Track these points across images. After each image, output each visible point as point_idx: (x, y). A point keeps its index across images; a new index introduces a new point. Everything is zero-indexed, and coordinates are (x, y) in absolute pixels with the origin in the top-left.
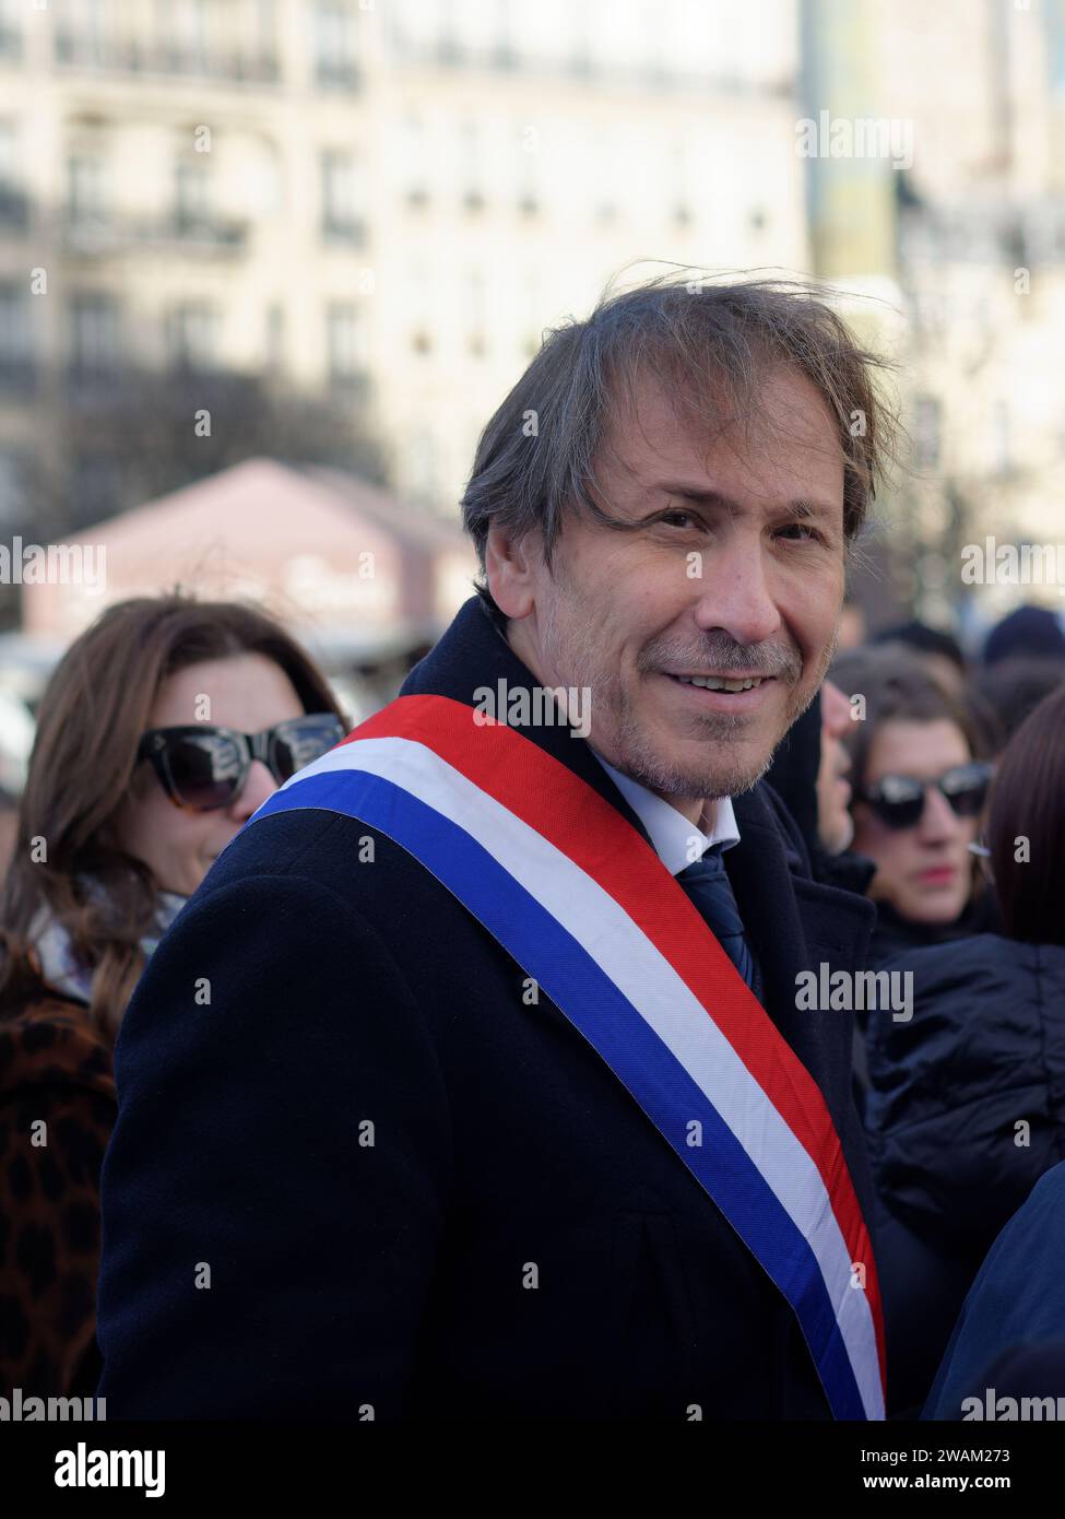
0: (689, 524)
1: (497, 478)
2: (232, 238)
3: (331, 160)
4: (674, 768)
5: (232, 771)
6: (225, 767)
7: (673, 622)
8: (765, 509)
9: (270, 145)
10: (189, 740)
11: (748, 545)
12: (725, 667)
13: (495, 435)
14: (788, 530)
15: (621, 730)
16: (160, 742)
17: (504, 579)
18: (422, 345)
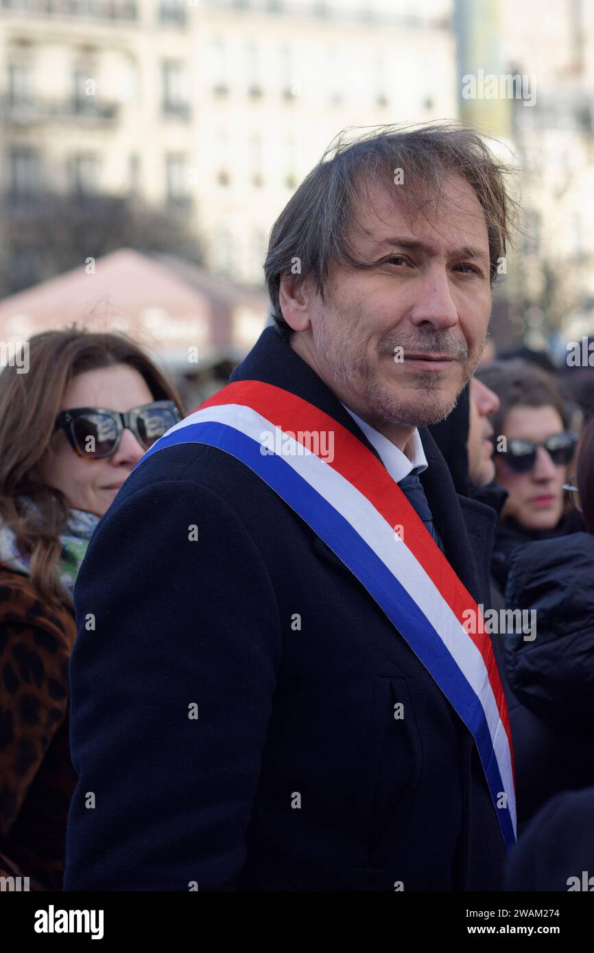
0: (404, 264)
1: (286, 248)
2: (108, 114)
3: (169, 67)
4: (401, 405)
5: (111, 436)
6: (106, 433)
7: (398, 323)
8: (448, 251)
9: (132, 58)
10: (83, 417)
11: (439, 272)
12: (428, 349)
13: (282, 227)
14: (461, 266)
15: (367, 388)
16: (69, 418)
17: (291, 310)
18: (224, 180)
